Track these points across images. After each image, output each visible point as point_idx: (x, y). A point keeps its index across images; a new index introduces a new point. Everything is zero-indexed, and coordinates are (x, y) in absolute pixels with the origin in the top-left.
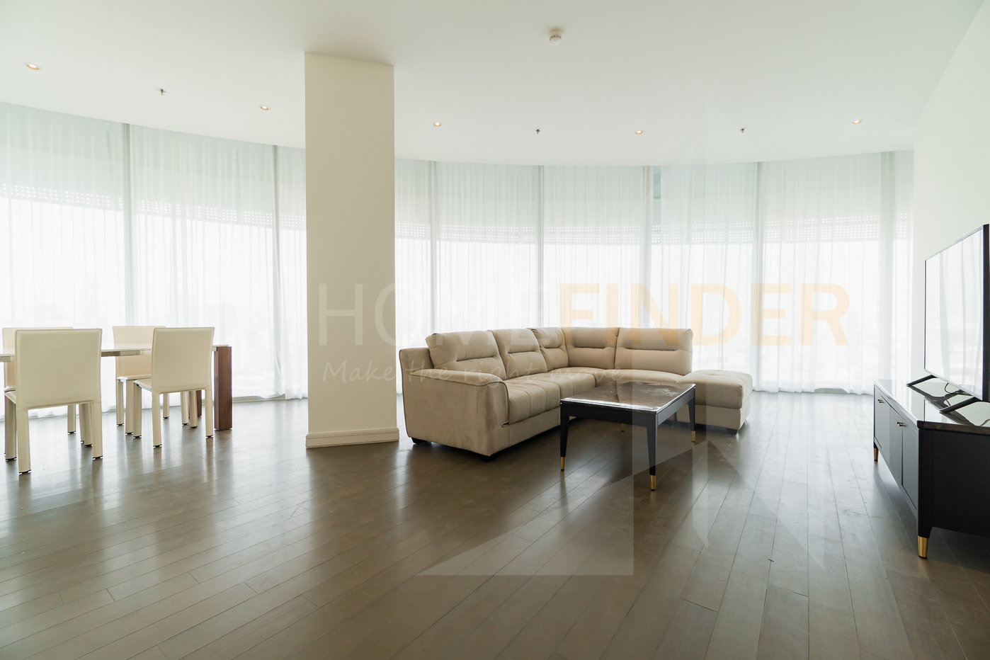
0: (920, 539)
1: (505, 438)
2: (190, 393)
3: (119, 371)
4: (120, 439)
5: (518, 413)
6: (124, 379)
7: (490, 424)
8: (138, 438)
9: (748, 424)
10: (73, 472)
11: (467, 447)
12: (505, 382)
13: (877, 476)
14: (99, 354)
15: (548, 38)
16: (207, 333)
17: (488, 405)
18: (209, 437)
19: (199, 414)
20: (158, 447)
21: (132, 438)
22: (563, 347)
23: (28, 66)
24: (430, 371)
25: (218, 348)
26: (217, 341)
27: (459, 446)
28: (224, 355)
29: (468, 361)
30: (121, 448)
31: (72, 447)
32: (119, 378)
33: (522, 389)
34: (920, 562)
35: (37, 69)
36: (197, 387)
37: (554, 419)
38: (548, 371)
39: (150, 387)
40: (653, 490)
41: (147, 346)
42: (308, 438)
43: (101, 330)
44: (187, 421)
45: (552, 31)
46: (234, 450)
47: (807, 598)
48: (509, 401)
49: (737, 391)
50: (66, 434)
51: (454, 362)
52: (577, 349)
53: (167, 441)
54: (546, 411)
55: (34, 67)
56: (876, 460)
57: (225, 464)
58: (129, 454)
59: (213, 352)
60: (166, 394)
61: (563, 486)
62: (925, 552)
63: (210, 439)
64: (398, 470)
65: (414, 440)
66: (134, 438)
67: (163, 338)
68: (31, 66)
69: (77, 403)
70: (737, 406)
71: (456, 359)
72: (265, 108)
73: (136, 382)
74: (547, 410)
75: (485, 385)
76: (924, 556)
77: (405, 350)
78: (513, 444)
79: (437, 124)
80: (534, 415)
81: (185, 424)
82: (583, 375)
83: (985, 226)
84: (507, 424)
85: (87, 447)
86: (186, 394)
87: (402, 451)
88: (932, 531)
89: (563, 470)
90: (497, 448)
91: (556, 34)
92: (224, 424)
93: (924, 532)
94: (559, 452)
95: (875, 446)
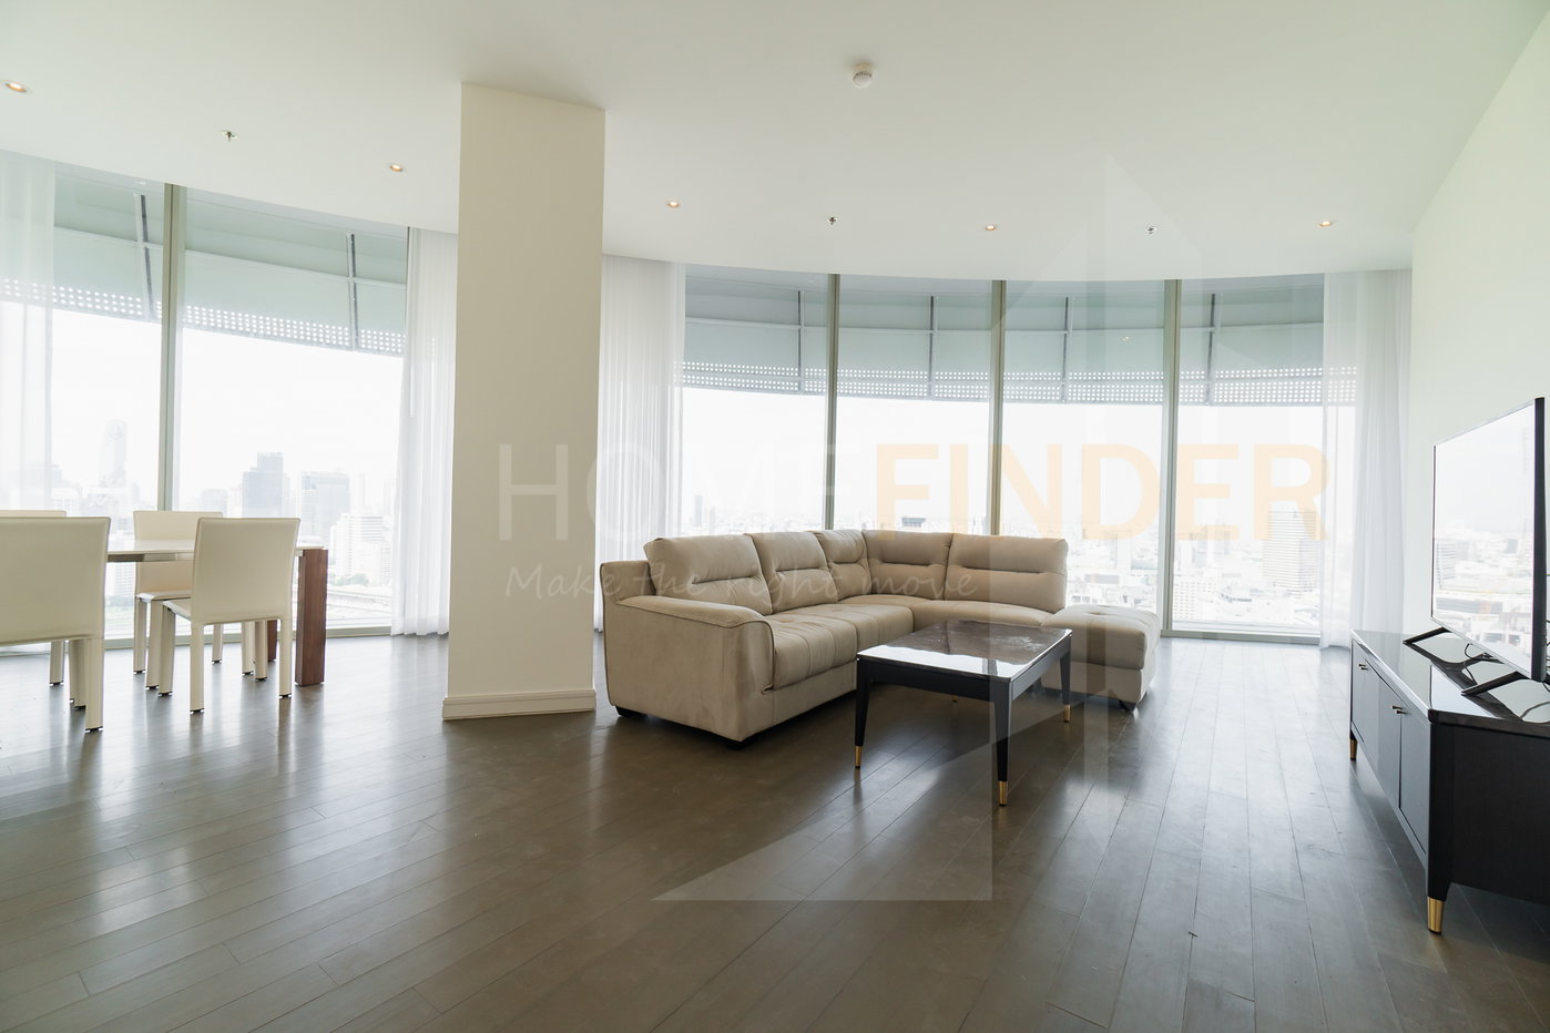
0: (1432, 903)
1: (766, 712)
2: (257, 625)
3: (141, 585)
4: (138, 696)
5: (789, 670)
6: (147, 597)
7: (742, 689)
8: (166, 695)
9: (1151, 693)
10: (55, 751)
11: (704, 726)
12: (769, 620)
13: (1355, 785)
14: (104, 557)
15: (851, 76)
16: (289, 527)
17: (741, 659)
18: (285, 697)
19: (271, 658)
20: (197, 713)
21: (157, 695)
22: (864, 561)
23: (8, 85)
24: (652, 598)
25: (305, 552)
26: (305, 540)
27: (692, 723)
28: (314, 565)
29: (712, 584)
30: (138, 713)
31: (55, 709)
32: (142, 595)
33: (797, 633)
34: (1431, 941)
35: (23, 91)
36: (271, 615)
37: (848, 681)
38: (840, 600)
39: (189, 615)
40: (1003, 806)
41: (186, 546)
42: (446, 704)
43: (109, 519)
44: (252, 668)
45: (858, 65)
46: (326, 720)
47: (1251, 1005)
48: (775, 653)
49: (1136, 642)
50: (48, 685)
51: (689, 585)
52: (886, 565)
53: (217, 702)
54: (833, 667)
55: (18, 87)
56: (1353, 759)
57: (310, 744)
58: (150, 724)
59: (297, 559)
60: (218, 624)
61: (858, 795)
62: (1438, 924)
63: (286, 700)
64: (592, 761)
65: (620, 710)
66: (160, 695)
67: (214, 534)
68: (12, 85)
69: (67, 637)
70: (1135, 666)
71: (692, 579)
72: (397, 167)
73: (166, 603)
74: (836, 666)
75: (738, 626)
76: (1437, 930)
77: (609, 564)
78: (779, 722)
79: (673, 204)
80: (813, 674)
81: (247, 674)
82: (894, 609)
83: (1537, 400)
84: (771, 689)
85: (79, 710)
86: (251, 625)
87: (600, 728)
88: (1451, 889)
89: (858, 768)
90: (753, 729)
91: (863, 70)
92: (311, 676)
93: (1438, 890)
94: (853, 736)
95: (1352, 737)
